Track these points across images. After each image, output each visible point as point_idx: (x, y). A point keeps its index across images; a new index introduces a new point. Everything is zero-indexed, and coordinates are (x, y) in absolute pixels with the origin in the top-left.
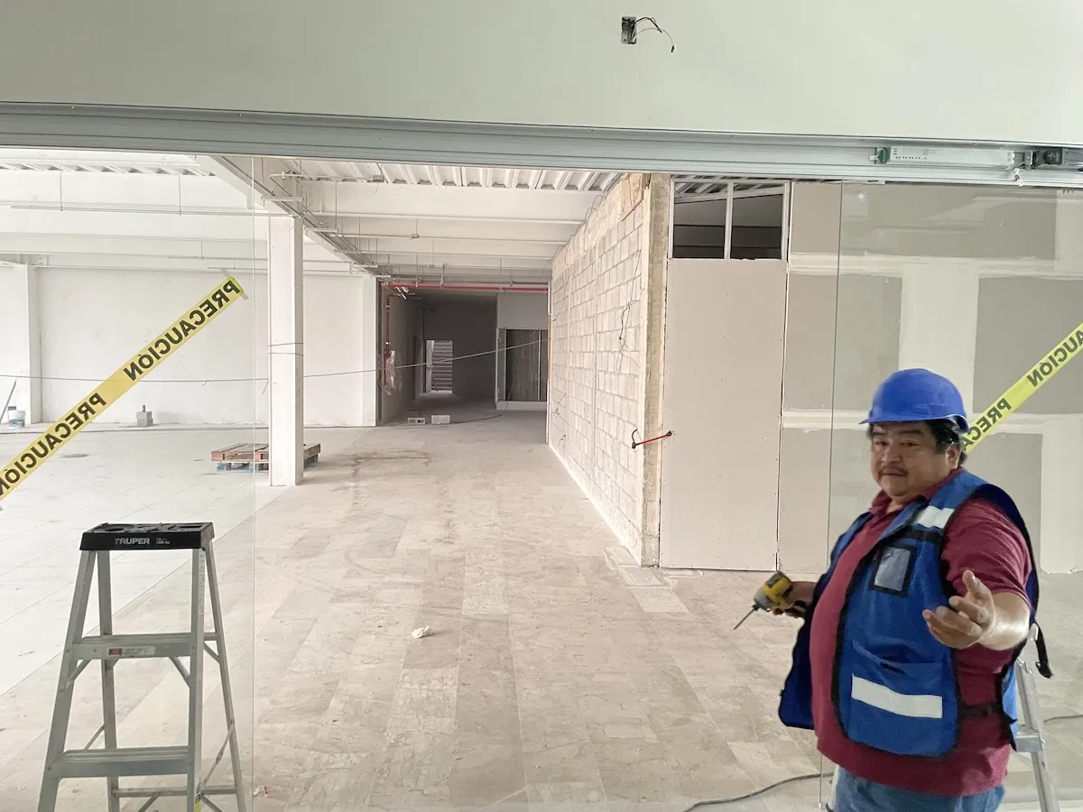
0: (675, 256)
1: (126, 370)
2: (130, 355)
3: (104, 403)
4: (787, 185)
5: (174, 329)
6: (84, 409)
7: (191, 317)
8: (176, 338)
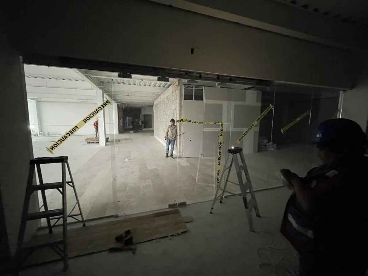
0: (184, 99)
1: (83, 121)
2: (84, 117)
3: (78, 128)
4: (204, 87)
5: (95, 111)
6: (73, 130)
7: (99, 108)
8: (95, 113)
